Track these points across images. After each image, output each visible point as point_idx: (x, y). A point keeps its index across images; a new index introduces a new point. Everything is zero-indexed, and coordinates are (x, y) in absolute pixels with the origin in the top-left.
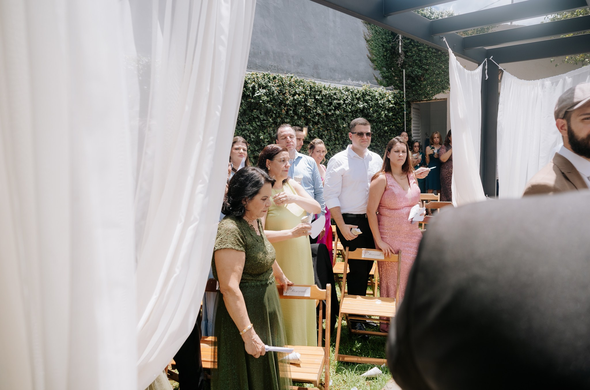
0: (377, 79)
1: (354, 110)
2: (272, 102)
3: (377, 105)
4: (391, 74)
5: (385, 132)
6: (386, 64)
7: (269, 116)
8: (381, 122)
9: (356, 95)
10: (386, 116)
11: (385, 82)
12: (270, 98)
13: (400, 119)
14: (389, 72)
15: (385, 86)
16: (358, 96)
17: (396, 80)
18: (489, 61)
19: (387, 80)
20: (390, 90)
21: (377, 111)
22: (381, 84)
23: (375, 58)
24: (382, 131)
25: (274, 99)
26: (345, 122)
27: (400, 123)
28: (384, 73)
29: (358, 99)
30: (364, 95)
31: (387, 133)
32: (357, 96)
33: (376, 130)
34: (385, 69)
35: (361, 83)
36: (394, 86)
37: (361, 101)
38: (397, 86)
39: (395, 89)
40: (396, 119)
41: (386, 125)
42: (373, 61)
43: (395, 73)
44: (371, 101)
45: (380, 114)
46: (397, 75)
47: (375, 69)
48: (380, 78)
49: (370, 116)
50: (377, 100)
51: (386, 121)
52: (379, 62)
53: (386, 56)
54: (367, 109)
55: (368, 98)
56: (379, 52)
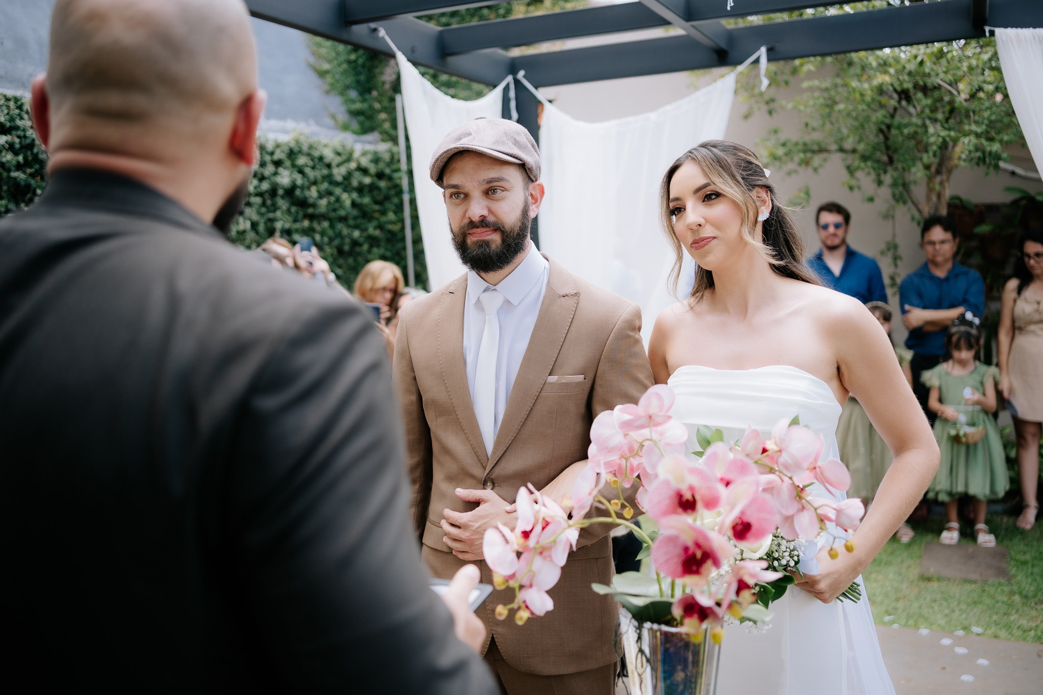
0: (333, 117)
1: (267, 191)
2: (31, 167)
3: (329, 178)
4: (371, 107)
5: (355, 243)
6: (358, 82)
7: (24, 201)
8: (343, 219)
9: (272, 154)
10: (354, 204)
11: (355, 125)
12: (25, 158)
13: (395, 213)
14: (364, 100)
15: (355, 132)
16: (278, 155)
17: (384, 121)
18: (517, 83)
19: (361, 118)
20: (370, 143)
21: (330, 193)
22: (345, 128)
23: (326, 66)
24: (347, 241)
25: (36, 158)
26: (245, 219)
27: (391, 222)
28: (353, 101)
29: (278, 164)
30: (292, 154)
31: (360, 245)
32: (276, 157)
33: (331, 240)
34: (353, 94)
35: (290, 124)
36: (381, 133)
37: (285, 168)
38: (386, 133)
39: (383, 140)
40: (384, 213)
41: (356, 227)
42: (322, 74)
43: (380, 102)
44: (313, 168)
45: (338, 200)
46: (384, 109)
47: (328, 92)
48: (342, 117)
49: (314, 205)
50: (329, 166)
51: (355, 218)
52: (337, 76)
53: (355, 61)
54: (302, 188)
55: (302, 161)
56: (338, 54)
